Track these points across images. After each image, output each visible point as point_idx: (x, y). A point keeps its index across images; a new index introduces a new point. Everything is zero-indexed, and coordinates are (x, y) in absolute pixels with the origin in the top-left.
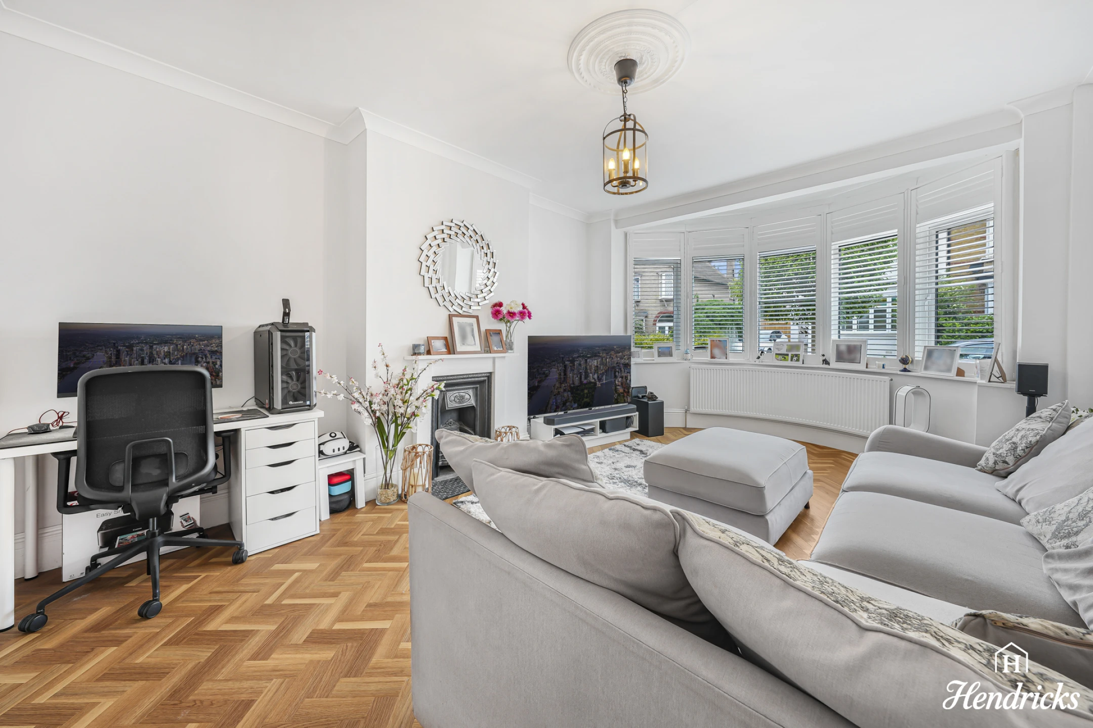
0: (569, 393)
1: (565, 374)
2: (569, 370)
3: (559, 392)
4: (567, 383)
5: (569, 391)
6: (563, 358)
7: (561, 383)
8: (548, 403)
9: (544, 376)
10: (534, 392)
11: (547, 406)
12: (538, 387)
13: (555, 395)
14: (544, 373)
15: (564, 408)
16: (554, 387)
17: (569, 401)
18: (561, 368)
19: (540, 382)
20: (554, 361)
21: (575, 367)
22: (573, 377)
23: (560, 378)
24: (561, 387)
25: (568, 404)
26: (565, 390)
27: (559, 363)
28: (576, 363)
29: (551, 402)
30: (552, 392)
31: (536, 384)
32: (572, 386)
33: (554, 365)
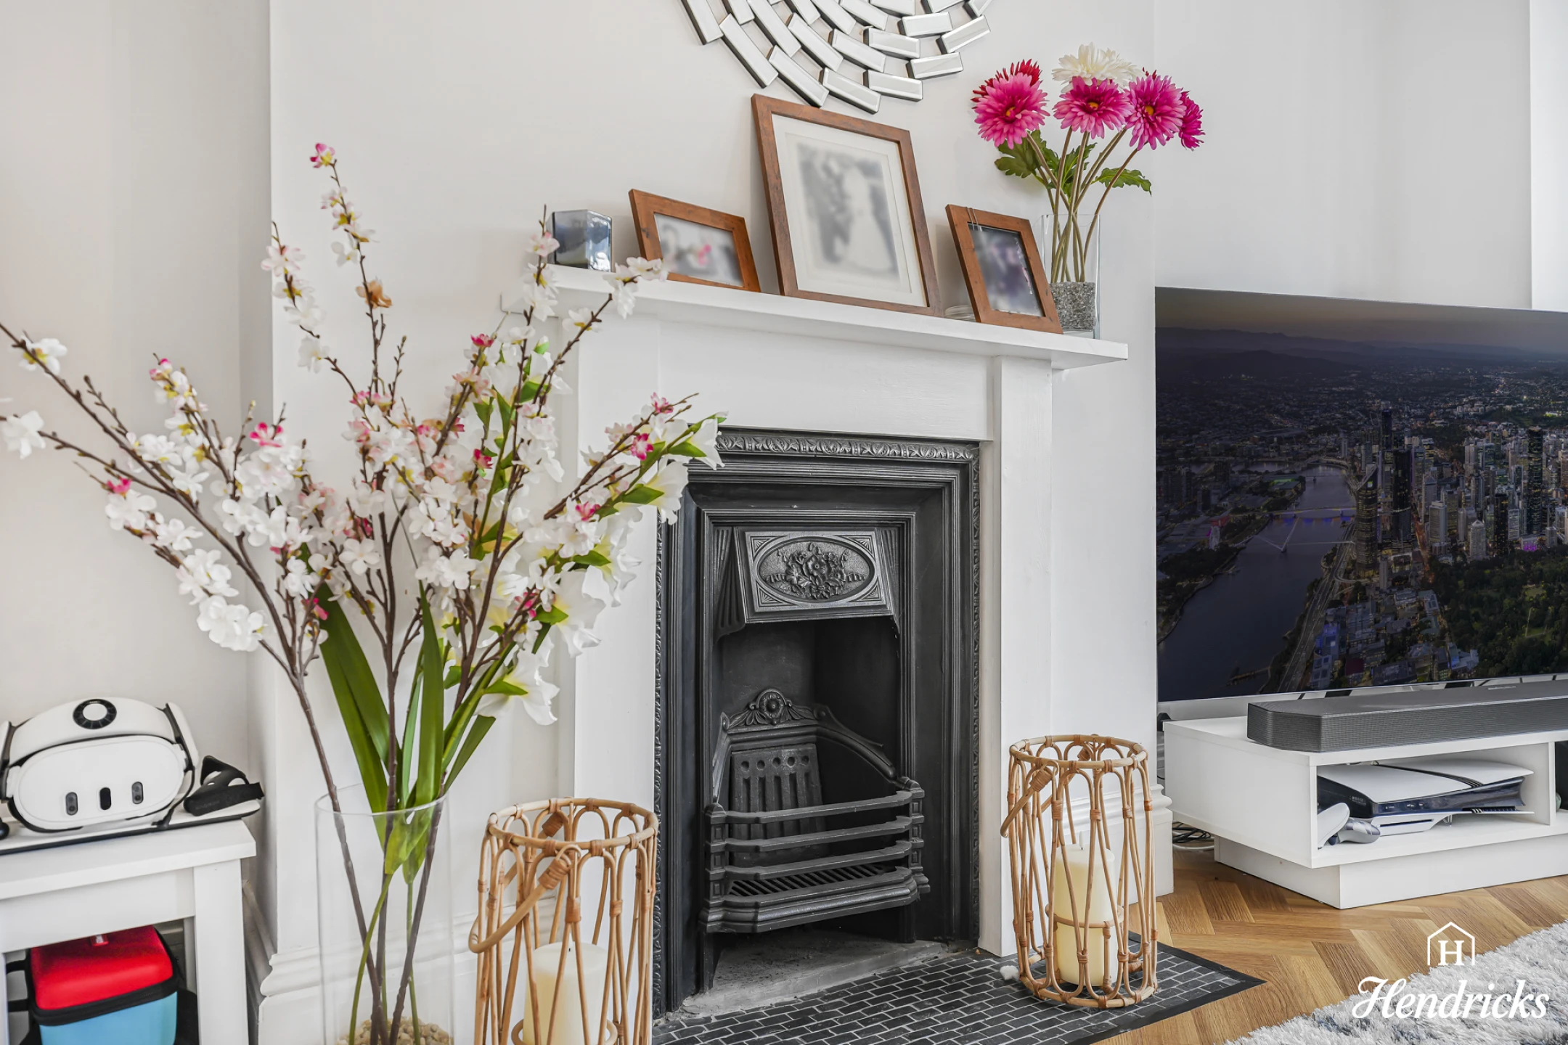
0: (1428, 597)
1: (1402, 498)
2: (1425, 478)
3: (1359, 588)
4: (1411, 542)
5: (1424, 586)
6: (1387, 416)
7: (1374, 546)
8: (1293, 645)
9: (1264, 501)
10: (1201, 582)
11: (1287, 655)
12: (1226, 556)
13: (1335, 604)
14: (1263, 489)
15: (1391, 669)
16: (1329, 559)
17: (1427, 638)
18: (1376, 462)
19: (1230, 531)
20: (1330, 430)
21: (1469, 467)
22: (1452, 516)
23: (1372, 519)
24: (1375, 566)
25: (1418, 651)
26: (1399, 582)
27: (1358, 441)
28: (1470, 449)
29: (1310, 636)
30: (1315, 584)
31: (1214, 542)
32: (1449, 560)
33: (1332, 452)
